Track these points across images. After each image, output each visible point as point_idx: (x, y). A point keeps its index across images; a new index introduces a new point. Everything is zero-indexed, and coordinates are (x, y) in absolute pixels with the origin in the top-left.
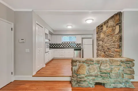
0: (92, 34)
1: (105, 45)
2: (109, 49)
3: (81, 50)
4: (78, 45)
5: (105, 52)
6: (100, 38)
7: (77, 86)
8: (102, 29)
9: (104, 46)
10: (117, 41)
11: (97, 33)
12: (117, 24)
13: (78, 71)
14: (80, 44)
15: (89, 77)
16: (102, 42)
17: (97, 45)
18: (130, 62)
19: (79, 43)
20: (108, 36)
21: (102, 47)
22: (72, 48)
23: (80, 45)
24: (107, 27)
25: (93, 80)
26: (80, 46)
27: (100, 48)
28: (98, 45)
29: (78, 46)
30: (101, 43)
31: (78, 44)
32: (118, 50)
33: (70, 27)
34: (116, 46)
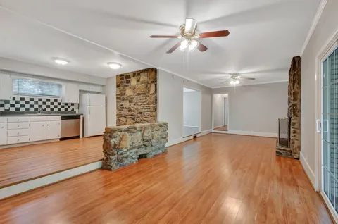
0: (103, 86)
1: (135, 107)
2: (140, 113)
3: (80, 118)
4: (66, 107)
5: (134, 119)
6: (125, 97)
7: (118, 167)
8: (129, 82)
9: (132, 109)
10: (152, 103)
11: (118, 86)
12: (153, 82)
13: (119, 144)
14: (73, 104)
15: (132, 151)
16: (130, 102)
17: (117, 108)
18: (164, 126)
19: (69, 101)
20: (139, 94)
21: (130, 110)
22: (56, 112)
23: (72, 107)
24: (138, 81)
25: (137, 152)
26: (73, 109)
27: (125, 112)
28: (120, 108)
29: (66, 110)
30: (126, 104)
31: (66, 104)
32: (154, 113)
33: (61, 63)
34: (151, 110)
